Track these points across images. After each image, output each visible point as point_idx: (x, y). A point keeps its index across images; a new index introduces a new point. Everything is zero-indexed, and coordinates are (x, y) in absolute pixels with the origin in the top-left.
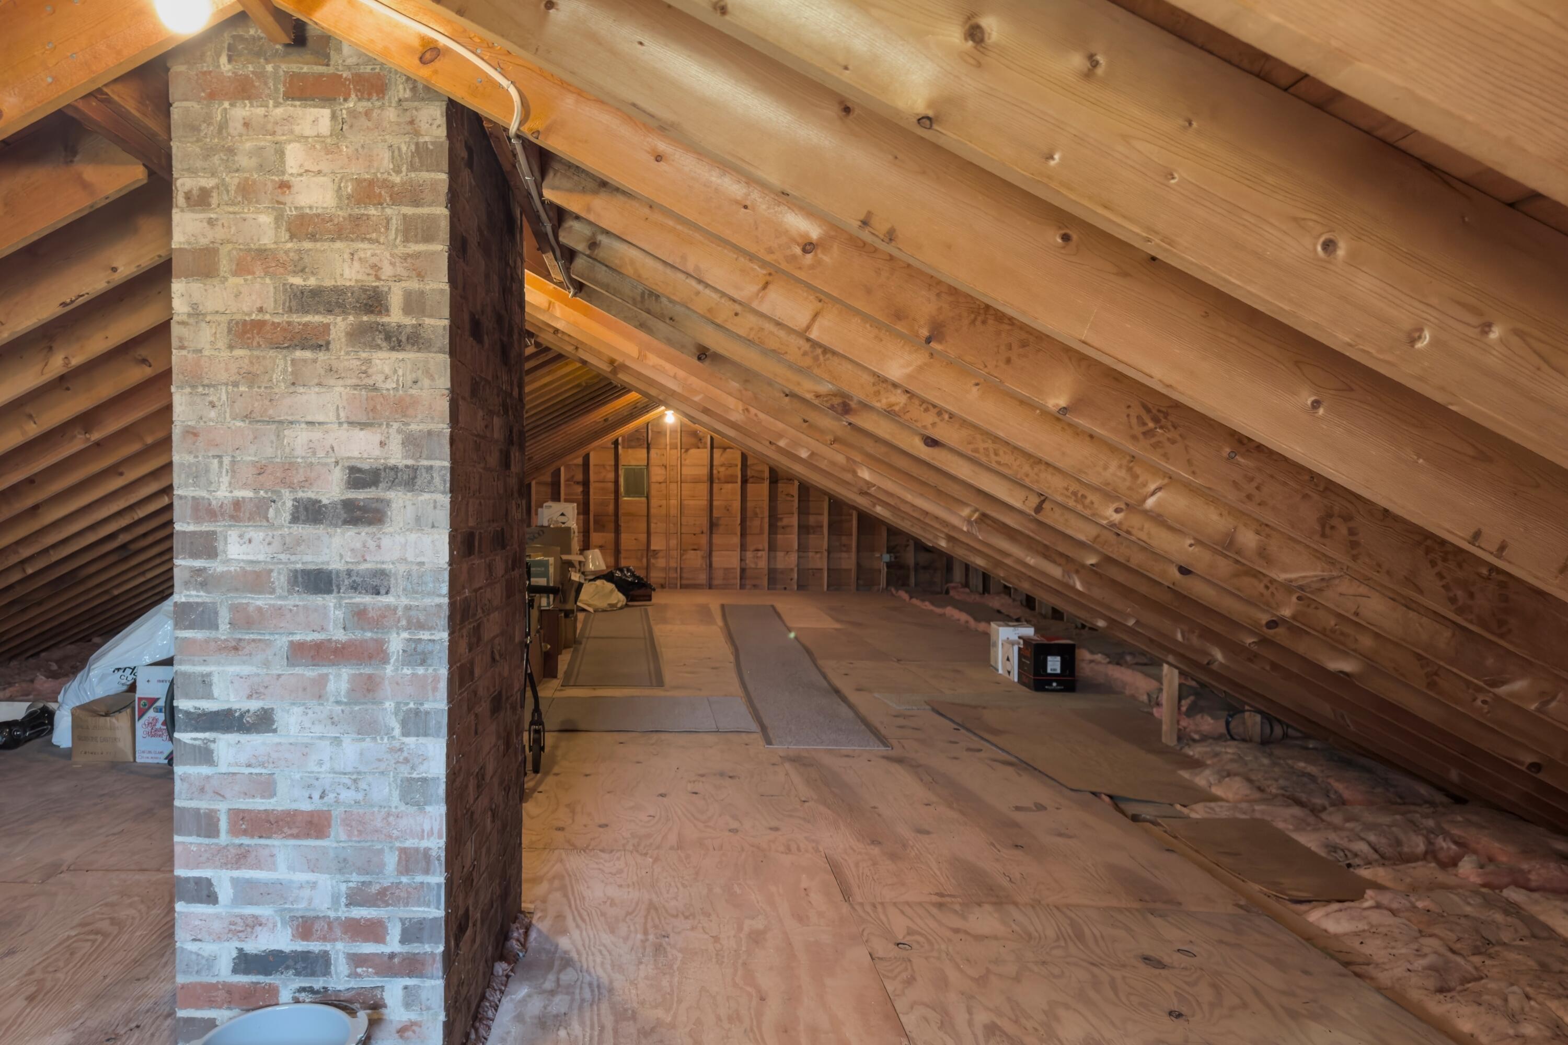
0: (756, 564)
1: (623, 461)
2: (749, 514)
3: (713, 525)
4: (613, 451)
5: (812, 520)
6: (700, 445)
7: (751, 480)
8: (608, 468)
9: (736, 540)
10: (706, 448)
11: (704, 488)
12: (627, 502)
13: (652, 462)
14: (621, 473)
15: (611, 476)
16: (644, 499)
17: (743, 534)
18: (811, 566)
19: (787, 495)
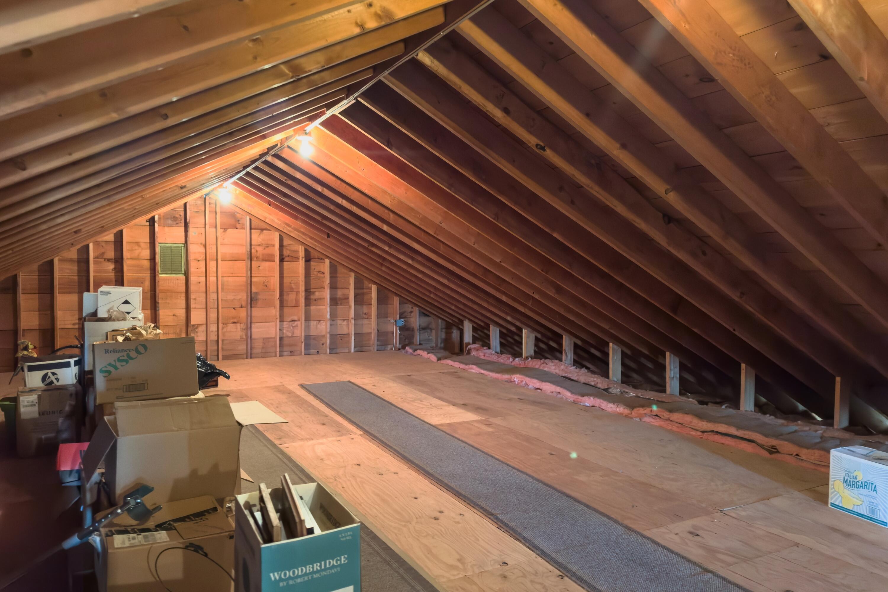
0: (293, 333)
1: (159, 239)
2: (285, 289)
3: (252, 300)
4: (147, 229)
5: (340, 293)
6: (238, 226)
7: (286, 259)
8: (142, 245)
9: (275, 312)
10: (243, 228)
11: (243, 266)
12: (165, 279)
13: (191, 239)
14: (158, 250)
15: (146, 253)
16: (182, 277)
17: (282, 306)
18: (340, 332)
19: (319, 272)
